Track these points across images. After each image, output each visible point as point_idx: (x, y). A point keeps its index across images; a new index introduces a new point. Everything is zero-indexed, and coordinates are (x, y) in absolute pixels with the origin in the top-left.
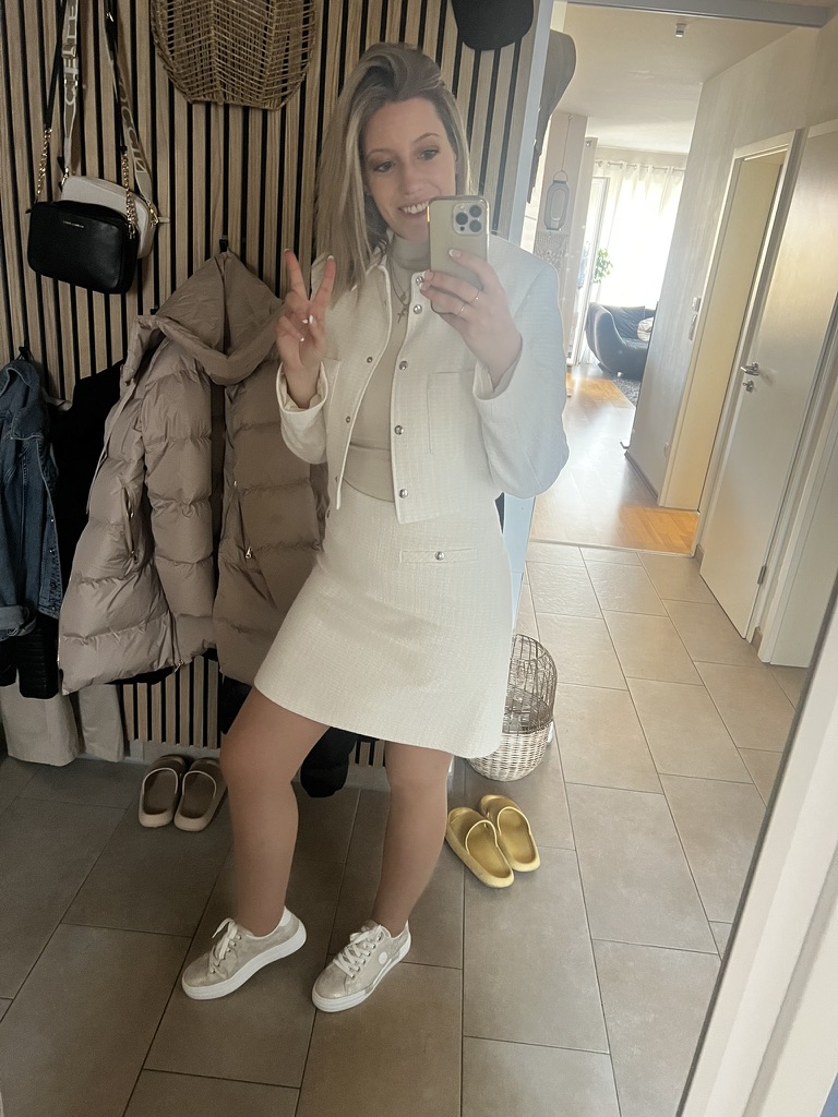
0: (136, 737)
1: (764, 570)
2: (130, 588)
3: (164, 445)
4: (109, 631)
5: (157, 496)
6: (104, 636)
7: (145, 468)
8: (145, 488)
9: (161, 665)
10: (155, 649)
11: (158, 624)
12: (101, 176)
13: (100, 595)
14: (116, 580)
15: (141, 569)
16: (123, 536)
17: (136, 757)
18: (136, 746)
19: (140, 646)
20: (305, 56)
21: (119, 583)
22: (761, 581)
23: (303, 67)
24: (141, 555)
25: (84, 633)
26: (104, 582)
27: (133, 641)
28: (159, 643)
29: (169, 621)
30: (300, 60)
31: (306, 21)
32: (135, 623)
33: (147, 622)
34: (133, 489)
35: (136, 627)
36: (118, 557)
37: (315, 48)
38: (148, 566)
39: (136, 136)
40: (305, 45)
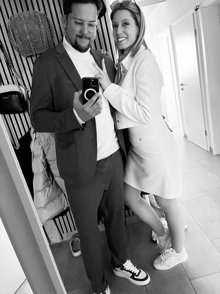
0: (63, 233)
1: (206, 132)
2: (51, 189)
3: (48, 146)
4: (49, 203)
5: (50, 161)
6: (48, 205)
7: (45, 154)
8: (46, 160)
9: (66, 208)
10: (63, 204)
11: (61, 196)
12: (8, 83)
13: (44, 194)
14: (47, 188)
15: (52, 183)
16: (45, 175)
17: (65, 239)
18: (64, 236)
19: (59, 205)
20: (52, 36)
21: (48, 189)
22: (206, 135)
23: (52, 39)
24: (51, 179)
25: (43, 206)
26: (44, 190)
27: (56, 204)
28: (63, 202)
29: (64, 195)
30: (51, 38)
31: (50, 28)
32: (55, 198)
33: (58, 197)
34: (44, 161)
35: (56, 200)
36: (46, 181)
37: (54, 34)
38: (54, 182)
39: (15, 71)
40: (51, 34)
